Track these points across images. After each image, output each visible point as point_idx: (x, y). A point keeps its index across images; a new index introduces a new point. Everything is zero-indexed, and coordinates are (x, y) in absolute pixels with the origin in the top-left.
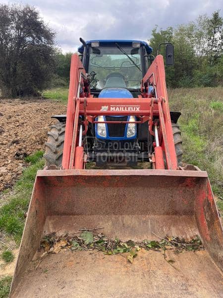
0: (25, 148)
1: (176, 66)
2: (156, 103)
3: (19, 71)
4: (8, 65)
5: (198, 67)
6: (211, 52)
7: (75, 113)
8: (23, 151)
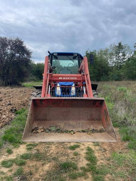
0: (15, 107)
1: (99, 70)
2: (84, 75)
3: (10, 72)
4: (4, 68)
5: (111, 71)
6: (118, 63)
7: (47, 79)
8: (14, 108)
